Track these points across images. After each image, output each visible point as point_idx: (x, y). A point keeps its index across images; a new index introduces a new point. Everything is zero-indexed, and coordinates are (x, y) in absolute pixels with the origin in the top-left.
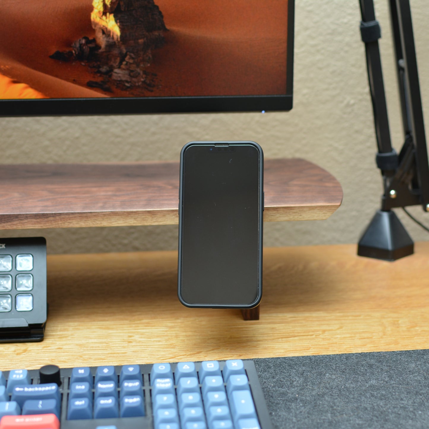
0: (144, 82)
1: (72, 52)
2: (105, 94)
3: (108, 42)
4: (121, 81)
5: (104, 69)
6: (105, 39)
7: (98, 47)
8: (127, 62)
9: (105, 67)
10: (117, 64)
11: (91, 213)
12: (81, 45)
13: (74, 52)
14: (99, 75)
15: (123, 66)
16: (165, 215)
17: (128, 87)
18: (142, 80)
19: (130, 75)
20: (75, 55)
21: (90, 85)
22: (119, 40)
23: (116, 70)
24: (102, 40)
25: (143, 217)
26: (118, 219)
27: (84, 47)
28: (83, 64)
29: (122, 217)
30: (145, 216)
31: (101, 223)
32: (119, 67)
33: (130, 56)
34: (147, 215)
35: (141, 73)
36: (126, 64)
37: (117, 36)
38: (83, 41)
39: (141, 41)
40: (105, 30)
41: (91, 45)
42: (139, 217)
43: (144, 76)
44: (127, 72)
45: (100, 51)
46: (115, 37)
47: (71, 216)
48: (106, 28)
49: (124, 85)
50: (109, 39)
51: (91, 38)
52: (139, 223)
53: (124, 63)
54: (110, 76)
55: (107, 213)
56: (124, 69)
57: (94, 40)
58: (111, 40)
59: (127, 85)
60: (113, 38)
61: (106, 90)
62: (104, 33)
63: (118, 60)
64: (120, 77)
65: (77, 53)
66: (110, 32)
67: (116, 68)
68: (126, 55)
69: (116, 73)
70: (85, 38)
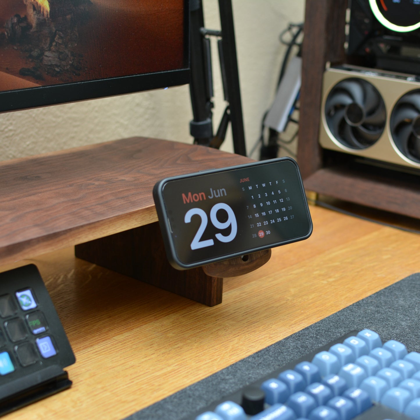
0: (72, 65)
1: (4, 34)
2: (37, 83)
3: (38, 19)
4: (51, 65)
5: (35, 53)
6: (36, 16)
7: (29, 26)
8: (57, 43)
9: (36, 50)
10: (47, 45)
12: (13, 24)
13: (6, 33)
14: (30, 60)
15: (53, 48)
17: (58, 72)
18: (70, 62)
19: (59, 58)
20: (7, 37)
21: (23, 74)
22: (49, 16)
23: (47, 53)
24: (33, 18)
27: (16, 27)
28: (15, 48)
29: (125, 220)
32: (50, 50)
33: (59, 35)
35: (69, 54)
36: (56, 45)
37: (47, 11)
38: (15, 20)
39: (68, 17)
40: (36, 6)
41: (23, 25)
42: (140, 216)
43: (72, 58)
44: (56, 54)
45: (32, 31)
46: (45, 13)
48: (37, 3)
49: (55, 70)
50: (40, 16)
51: (22, 16)
52: (139, 224)
53: (54, 44)
54: (42, 60)
55: (113, 219)
56: (54, 51)
57: (26, 18)
58: (41, 17)
59: (57, 69)
60: (43, 15)
61: (37, 78)
62: (34, 9)
63: (48, 41)
64: (50, 61)
65: (9, 35)
66: (40, 7)
67: (47, 51)
68: (55, 34)
69: (46, 56)
70: (17, 16)
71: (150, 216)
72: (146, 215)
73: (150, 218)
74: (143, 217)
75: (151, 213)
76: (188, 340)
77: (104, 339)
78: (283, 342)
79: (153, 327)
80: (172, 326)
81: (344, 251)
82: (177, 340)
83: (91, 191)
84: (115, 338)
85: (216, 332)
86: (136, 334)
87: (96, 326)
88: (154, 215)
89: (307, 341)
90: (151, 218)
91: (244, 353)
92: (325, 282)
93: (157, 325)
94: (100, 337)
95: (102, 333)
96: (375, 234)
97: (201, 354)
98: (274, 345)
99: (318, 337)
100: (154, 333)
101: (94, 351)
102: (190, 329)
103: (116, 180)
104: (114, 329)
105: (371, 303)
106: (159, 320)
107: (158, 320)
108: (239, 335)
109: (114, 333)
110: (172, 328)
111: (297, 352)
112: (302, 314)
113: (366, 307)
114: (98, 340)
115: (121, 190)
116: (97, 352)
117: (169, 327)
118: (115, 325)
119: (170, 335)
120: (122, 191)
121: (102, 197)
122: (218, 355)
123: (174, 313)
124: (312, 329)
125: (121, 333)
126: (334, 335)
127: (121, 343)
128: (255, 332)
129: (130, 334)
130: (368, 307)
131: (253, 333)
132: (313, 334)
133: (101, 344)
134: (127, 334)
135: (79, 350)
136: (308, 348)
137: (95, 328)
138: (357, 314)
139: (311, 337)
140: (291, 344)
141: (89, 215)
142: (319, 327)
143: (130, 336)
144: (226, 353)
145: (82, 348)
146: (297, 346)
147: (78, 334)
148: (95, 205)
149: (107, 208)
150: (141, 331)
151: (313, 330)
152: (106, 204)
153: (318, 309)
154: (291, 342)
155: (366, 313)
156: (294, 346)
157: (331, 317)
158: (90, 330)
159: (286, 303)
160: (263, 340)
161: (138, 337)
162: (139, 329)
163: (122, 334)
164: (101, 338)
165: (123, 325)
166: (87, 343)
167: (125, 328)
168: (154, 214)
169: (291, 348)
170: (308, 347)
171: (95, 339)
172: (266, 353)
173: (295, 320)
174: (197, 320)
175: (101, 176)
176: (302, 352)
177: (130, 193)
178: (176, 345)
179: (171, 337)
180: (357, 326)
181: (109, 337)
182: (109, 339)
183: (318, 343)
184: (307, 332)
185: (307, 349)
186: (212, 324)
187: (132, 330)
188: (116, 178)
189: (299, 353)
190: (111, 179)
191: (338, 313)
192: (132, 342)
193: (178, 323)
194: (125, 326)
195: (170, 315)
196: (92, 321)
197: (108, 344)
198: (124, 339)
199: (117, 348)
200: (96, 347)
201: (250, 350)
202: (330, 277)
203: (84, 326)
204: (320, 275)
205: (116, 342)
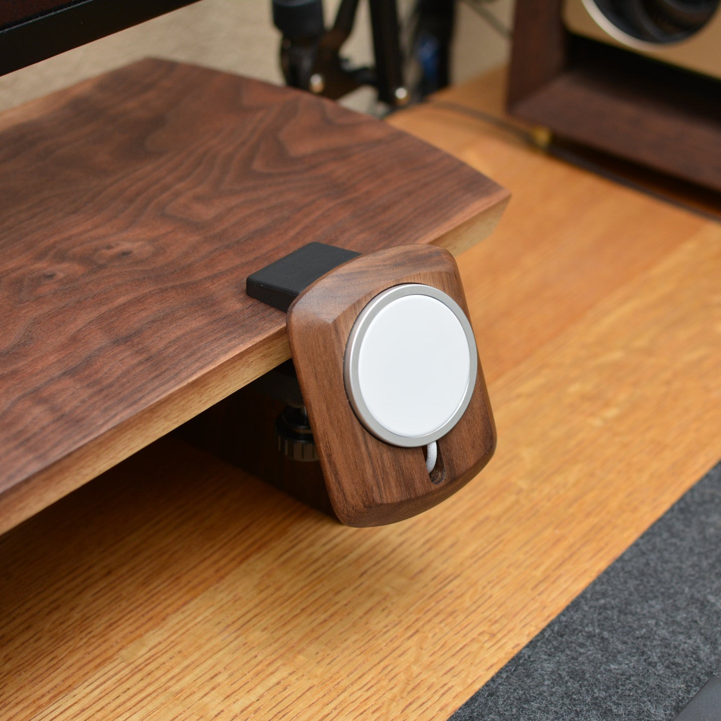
11: (69, 455)
16: (226, 374)
25: (183, 402)
26: (130, 439)
29: (138, 429)
30: (187, 400)
31: (94, 469)
34: (191, 395)
42: (176, 406)
47: (24, 489)
52: (174, 423)
55: (108, 435)
71: (201, 396)
72: (191, 397)
73: (200, 401)
74: (183, 406)
75: (202, 390)
76: (299, 652)
77: (98, 661)
78: (526, 656)
79: (212, 610)
80: (256, 601)
81: (628, 308)
82: (274, 657)
83: (46, 308)
84: (123, 653)
85: (364, 620)
86: (174, 637)
87: (78, 610)
88: (210, 391)
89: (582, 650)
90: (203, 402)
91: (436, 697)
92: (597, 422)
93: (222, 599)
94: (89, 653)
95: (94, 637)
96: (689, 246)
97: (335, 709)
98: (507, 671)
99: (606, 634)
100: (217, 630)
101: (76, 708)
102: (303, 610)
103: (110, 253)
104: (120, 619)
105: (712, 501)
106: (228, 578)
107: (222, 578)
108: (417, 631)
109: (121, 635)
110: (258, 610)
111: (562, 698)
112: (558, 541)
113: (703, 518)
114: (86, 664)
115: (122, 300)
116: (83, 710)
117: (251, 605)
118: (124, 604)
119: (256, 636)
120: (124, 304)
121: (74, 339)
122: (374, 708)
123: (259, 549)
124: (587, 604)
125: (138, 632)
126: (641, 627)
127: (139, 676)
128: (455, 615)
129: (160, 639)
130: (707, 516)
131: (450, 619)
132: (592, 623)
133: (90, 681)
134: (153, 638)
135: (39, 707)
136: (587, 680)
137: (76, 615)
138: (684, 543)
139: (590, 636)
140: (545, 665)
141: (43, 428)
142: (604, 595)
143: (160, 643)
144: (393, 700)
145: (46, 699)
146: (560, 675)
147: (35, 642)
148: (60, 377)
149: (90, 391)
150: (187, 624)
151: (591, 607)
152: (87, 372)
153: (593, 520)
154: (545, 660)
155: (705, 538)
156: (552, 672)
157: (626, 558)
158: (64, 626)
159: (517, 502)
160: (475, 647)
161: (178, 648)
162: (181, 617)
163: (141, 636)
164: (89, 657)
165: (141, 601)
166: (57, 678)
167: (148, 612)
168: (210, 389)
169: (546, 683)
170: (587, 675)
171: (78, 661)
172: (490, 703)
173: (543, 568)
174: (316, 575)
175: (70, 238)
176: (574, 696)
177: (144, 314)
178: (272, 673)
179: (259, 644)
180: (690, 587)
181: (110, 653)
182: (111, 657)
183: (608, 662)
184: (577, 616)
185: (586, 683)
186: (353, 587)
187: (164, 619)
188: (109, 247)
189: (567, 701)
190: (96, 250)
191: (641, 542)
192: (168, 665)
193: (271, 590)
194: (146, 607)
195: (251, 560)
196: (67, 592)
197: (109, 679)
198: (147, 656)
199: (132, 692)
200: (80, 692)
201: (449, 685)
202: (607, 405)
203: (47, 610)
204: (584, 397)
205: (128, 670)
